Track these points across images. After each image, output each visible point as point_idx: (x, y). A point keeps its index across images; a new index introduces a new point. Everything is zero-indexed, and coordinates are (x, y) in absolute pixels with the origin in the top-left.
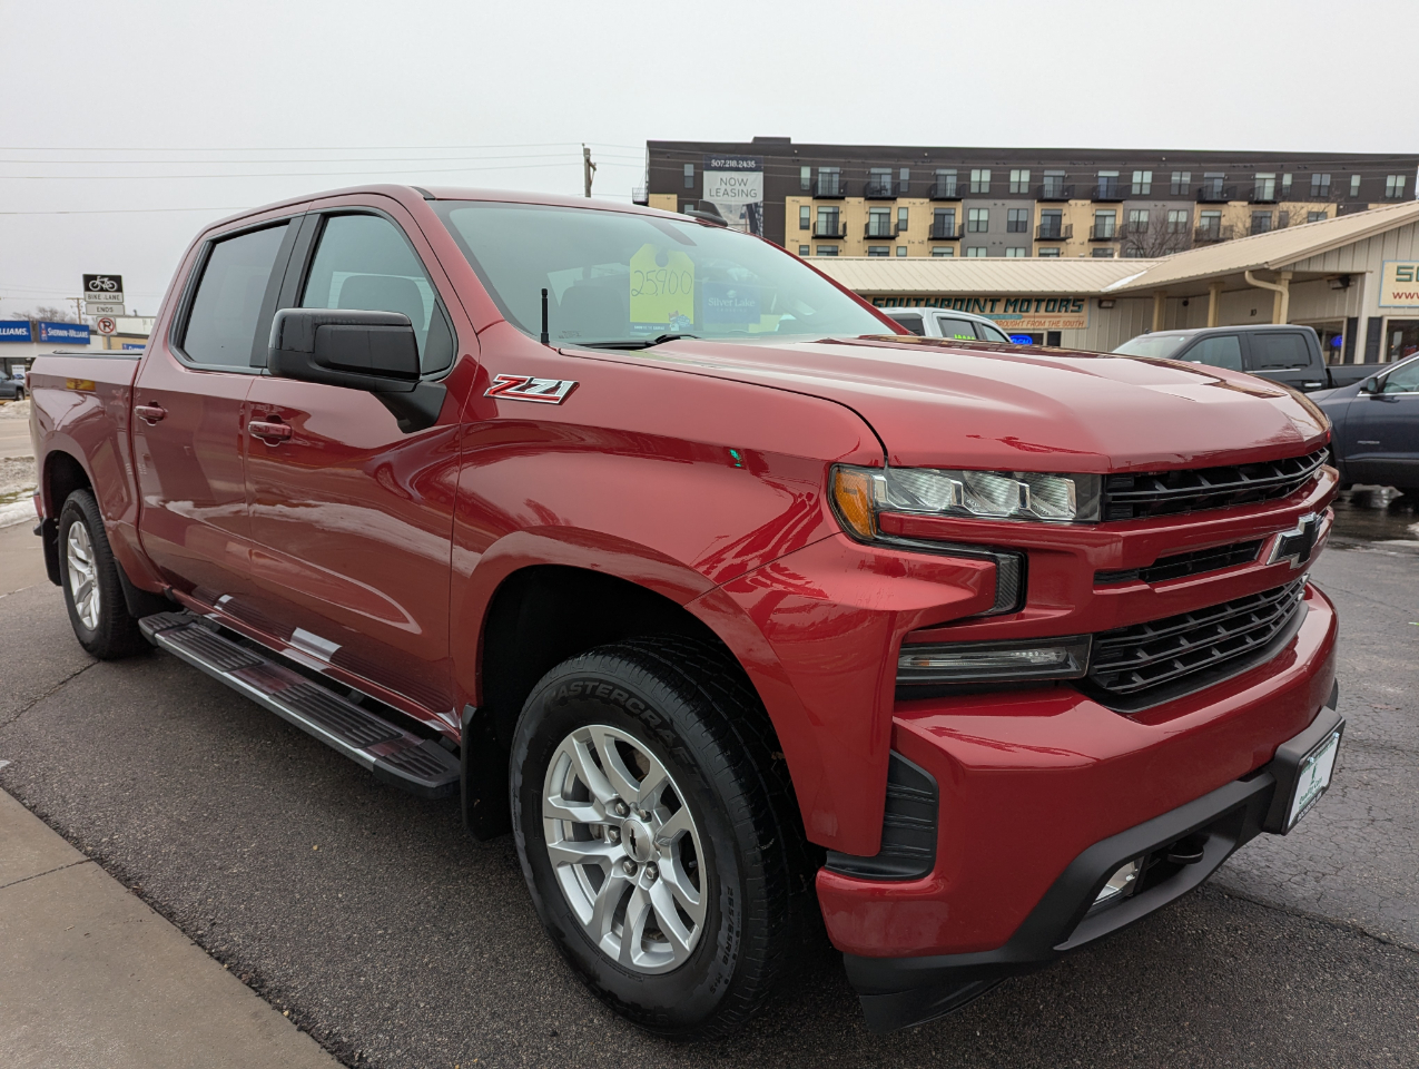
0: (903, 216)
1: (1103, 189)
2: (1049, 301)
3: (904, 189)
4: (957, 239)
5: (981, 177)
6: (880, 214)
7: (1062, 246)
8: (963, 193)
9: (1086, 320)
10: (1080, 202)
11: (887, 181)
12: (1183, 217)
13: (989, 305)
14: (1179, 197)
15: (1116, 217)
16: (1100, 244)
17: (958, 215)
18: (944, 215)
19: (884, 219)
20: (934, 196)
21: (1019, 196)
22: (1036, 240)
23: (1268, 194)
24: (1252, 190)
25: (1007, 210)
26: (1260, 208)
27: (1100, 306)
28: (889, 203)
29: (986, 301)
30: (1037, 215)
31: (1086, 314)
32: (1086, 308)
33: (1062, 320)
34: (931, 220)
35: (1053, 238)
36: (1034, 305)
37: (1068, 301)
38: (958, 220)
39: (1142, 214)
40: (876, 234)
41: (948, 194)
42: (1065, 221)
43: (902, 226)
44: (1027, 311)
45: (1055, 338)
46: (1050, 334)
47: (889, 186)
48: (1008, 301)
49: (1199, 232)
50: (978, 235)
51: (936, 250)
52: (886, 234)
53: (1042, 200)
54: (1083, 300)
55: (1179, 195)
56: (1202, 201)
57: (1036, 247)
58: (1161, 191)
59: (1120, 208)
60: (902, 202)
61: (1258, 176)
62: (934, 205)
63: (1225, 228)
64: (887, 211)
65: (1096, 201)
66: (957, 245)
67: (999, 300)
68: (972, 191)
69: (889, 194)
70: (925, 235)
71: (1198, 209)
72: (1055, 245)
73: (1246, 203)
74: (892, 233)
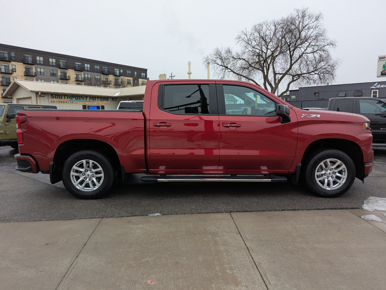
0: (14, 67)
1: (77, 67)
2: (100, 98)
3: (13, 59)
4: (34, 76)
5: (40, 59)
6: (5, 66)
7: (68, 81)
8: (34, 63)
9: (110, 103)
10: (71, 70)
11: (6, 55)
12: (99, 77)
13: (85, 98)
14: (97, 72)
15: (82, 75)
16: (79, 82)
17: (34, 69)
18: (29, 69)
19: (6, 67)
20: (24, 62)
21: (52, 66)
22: (60, 79)
23: (118, 74)
24: (114, 73)
25: (49, 70)
26: (116, 77)
27: (113, 100)
28: (8, 63)
29: (84, 97)
30: (59, 73)
31: (109, 101)
32: (109, 100)
33: (104, 103)
34: (24, 70)
35: (65, 79)
36: (97, 99)
37: (105, 98)
38: (34, 71)
39: (88, 75)
40: (4, 72)
41: (29, 63)
42: (68, 75)
43: (14, 71)
44: (95, 100)
45: (103, 107)
46: (101, 106)
47: (7, 57)
48: (90, 97)
49: (103, 81)
50: (41, 76)
51: (27, 79)
52: (8, 72)
53: (60, 68)
54: (108, 98)
55: (97, 71)
56: (103, 74)
57: (60, 81)
58: (92, 70)
59: (82, 73)
60: (13, 63)
61: (115, 69)
62: (25, 65)
63: (109, 81)
64: (8, 65)
65: (76, 70)
66: (35, 78)
67: (88, 97)
68: (38, 63)
69: (7, 59)
70: (23, 74)
71: (102, 76)
72: (66, 81)
73: (113, 76)
74: (10, 72)
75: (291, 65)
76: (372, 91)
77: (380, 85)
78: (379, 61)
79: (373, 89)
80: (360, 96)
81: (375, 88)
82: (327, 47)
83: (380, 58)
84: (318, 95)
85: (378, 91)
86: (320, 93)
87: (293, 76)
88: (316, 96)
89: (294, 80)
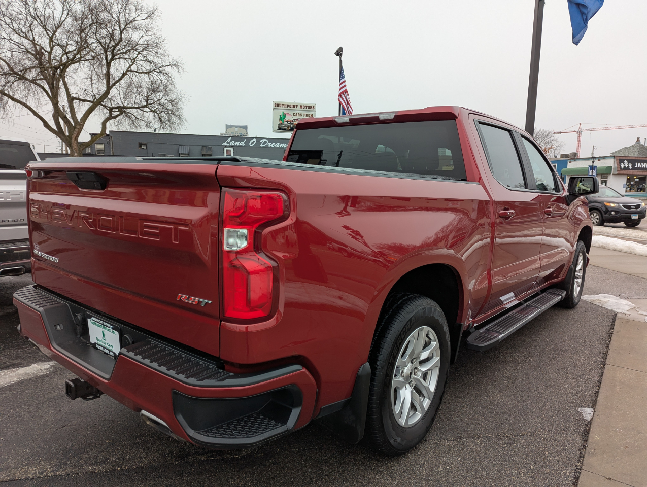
75: (109, 88)
76: (225, 149)
77: (234, 142)
78: (273, 109)
79: (226, 146)
80: (210, 155)
81: (228, 145)
82: (168, 69)
83: (275, 104)
84: (146, 147)
85: (232, 149)
86: (148, 145)
87: (111, 110)
88: (142, 148)
89: (113, 116)
